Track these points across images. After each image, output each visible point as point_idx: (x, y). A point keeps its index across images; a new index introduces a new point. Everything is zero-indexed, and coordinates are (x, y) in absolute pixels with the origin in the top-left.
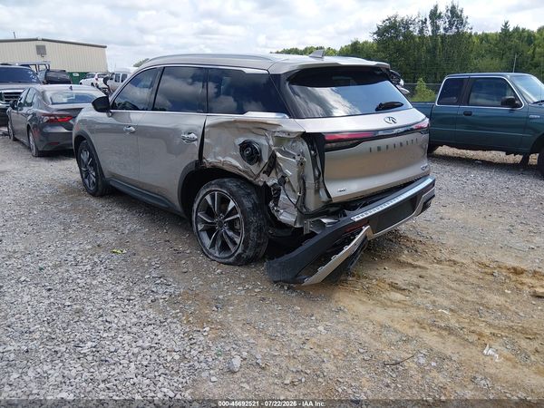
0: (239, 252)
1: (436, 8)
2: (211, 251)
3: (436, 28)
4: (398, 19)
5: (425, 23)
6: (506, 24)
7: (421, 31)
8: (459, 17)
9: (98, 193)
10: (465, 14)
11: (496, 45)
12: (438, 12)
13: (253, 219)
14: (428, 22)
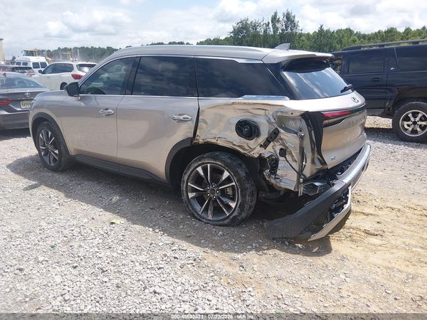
0: (234, 215)
1: (276, 14)
2: (204, 215)
3: (275, 29)
4: (249, 22)
5: (268, 25)
6: (321, 27)
7: (265, 31)
8: (292, 21)
9: (60, 169)
10: (296, 19)
11: (315, 42)
12: (278, 17)
13: (248, 186)
14: (270, 25)
